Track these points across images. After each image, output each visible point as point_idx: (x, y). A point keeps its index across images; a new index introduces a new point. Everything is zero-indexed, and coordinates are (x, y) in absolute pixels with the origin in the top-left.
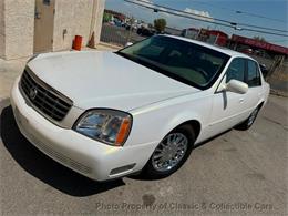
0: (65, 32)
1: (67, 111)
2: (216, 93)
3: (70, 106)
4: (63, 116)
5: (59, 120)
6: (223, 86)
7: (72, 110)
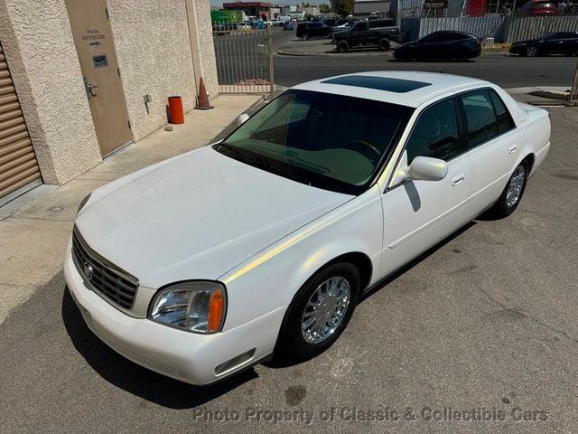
0: (147, 99)
1: (133, 294)
2: (387, 190)
3: (136, 287)
4: (131, 301)
5: (128, 307)
6: (402, 172)
7: (140, 291)
